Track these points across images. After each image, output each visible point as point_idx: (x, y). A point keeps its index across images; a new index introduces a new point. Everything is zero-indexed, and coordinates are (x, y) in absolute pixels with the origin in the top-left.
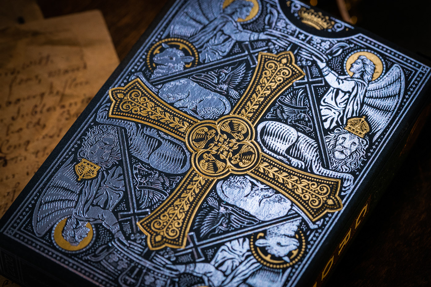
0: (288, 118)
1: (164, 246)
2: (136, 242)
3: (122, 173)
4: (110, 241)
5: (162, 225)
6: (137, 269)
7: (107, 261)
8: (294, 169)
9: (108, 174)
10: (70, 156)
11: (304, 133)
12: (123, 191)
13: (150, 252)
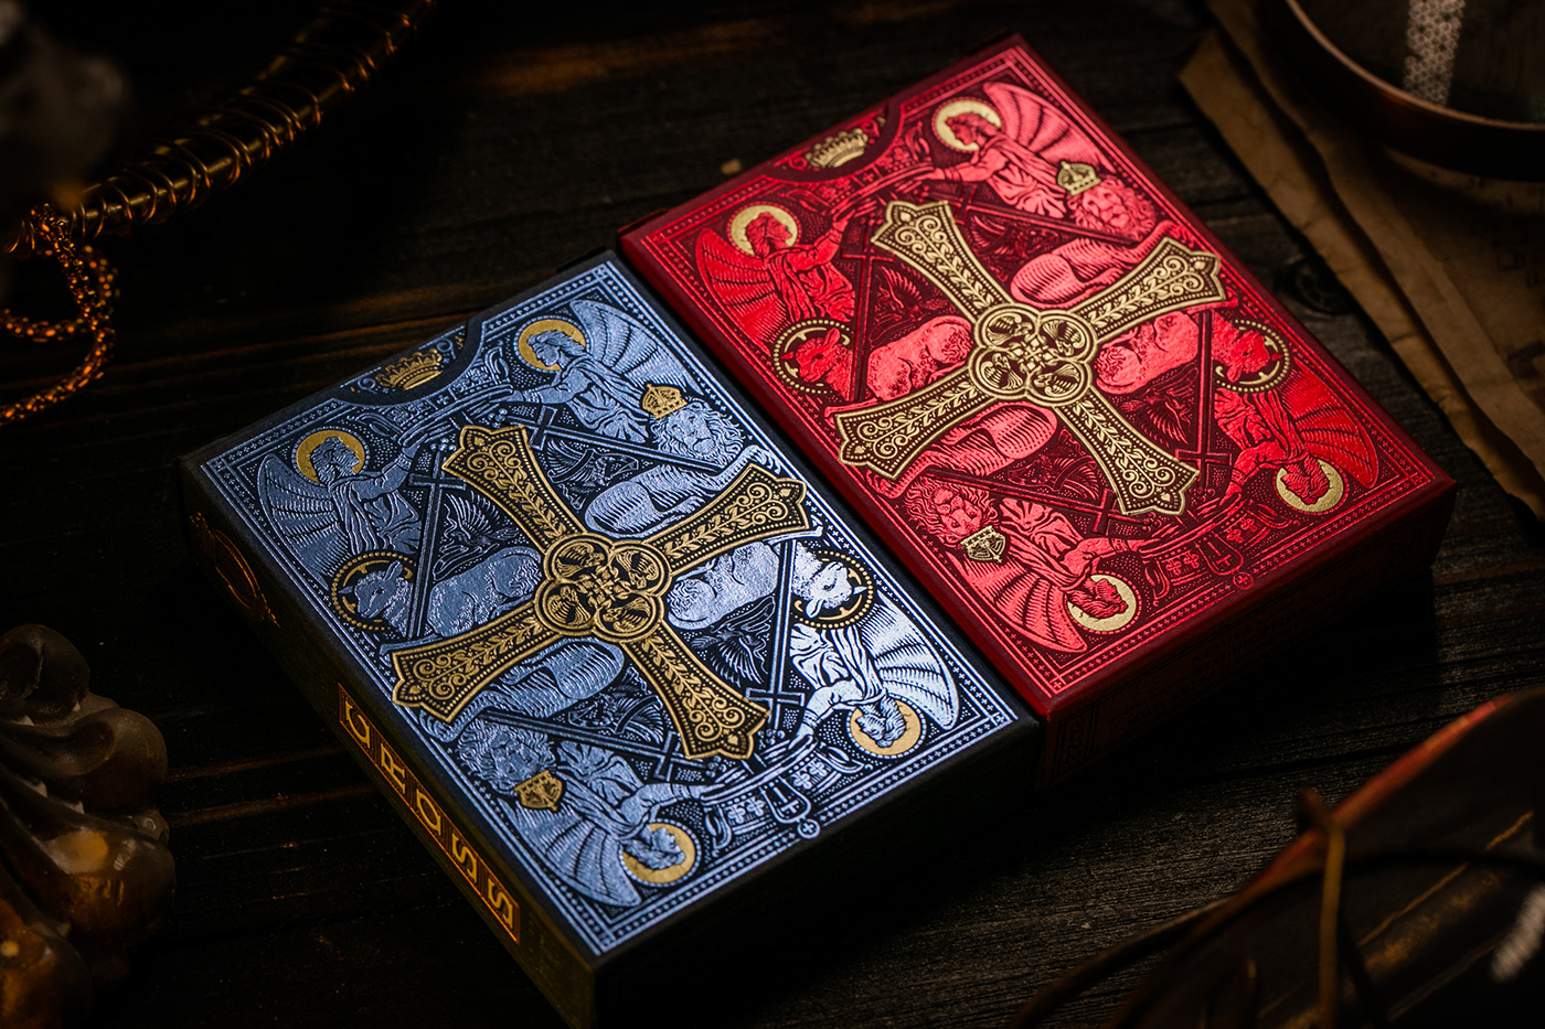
0: (595, 483)
1: (751, 739)
2: (723, 774)
3: (575, 744)
4: (702, 808)
5: (710, 725)
6: (776, 789)
7: (737, 825)
8: (698, 514)
9: (566, 763)
10: (498, 805)
11: (636, 473)
12: (612, 756)
13: (751, 761)
